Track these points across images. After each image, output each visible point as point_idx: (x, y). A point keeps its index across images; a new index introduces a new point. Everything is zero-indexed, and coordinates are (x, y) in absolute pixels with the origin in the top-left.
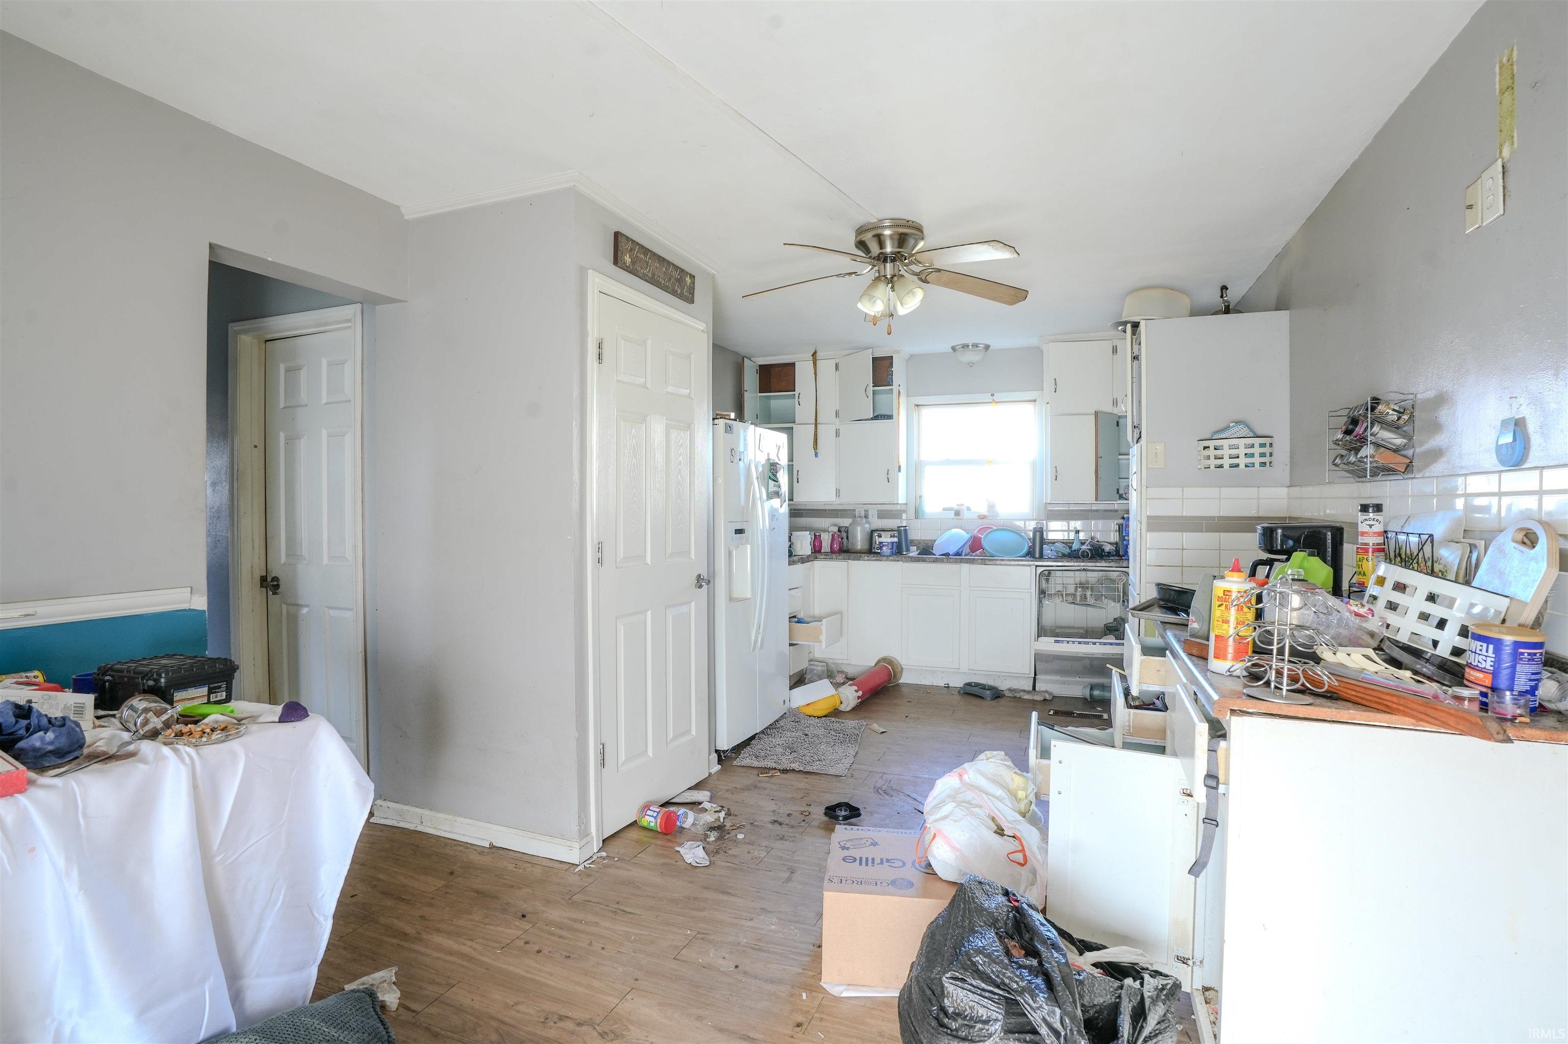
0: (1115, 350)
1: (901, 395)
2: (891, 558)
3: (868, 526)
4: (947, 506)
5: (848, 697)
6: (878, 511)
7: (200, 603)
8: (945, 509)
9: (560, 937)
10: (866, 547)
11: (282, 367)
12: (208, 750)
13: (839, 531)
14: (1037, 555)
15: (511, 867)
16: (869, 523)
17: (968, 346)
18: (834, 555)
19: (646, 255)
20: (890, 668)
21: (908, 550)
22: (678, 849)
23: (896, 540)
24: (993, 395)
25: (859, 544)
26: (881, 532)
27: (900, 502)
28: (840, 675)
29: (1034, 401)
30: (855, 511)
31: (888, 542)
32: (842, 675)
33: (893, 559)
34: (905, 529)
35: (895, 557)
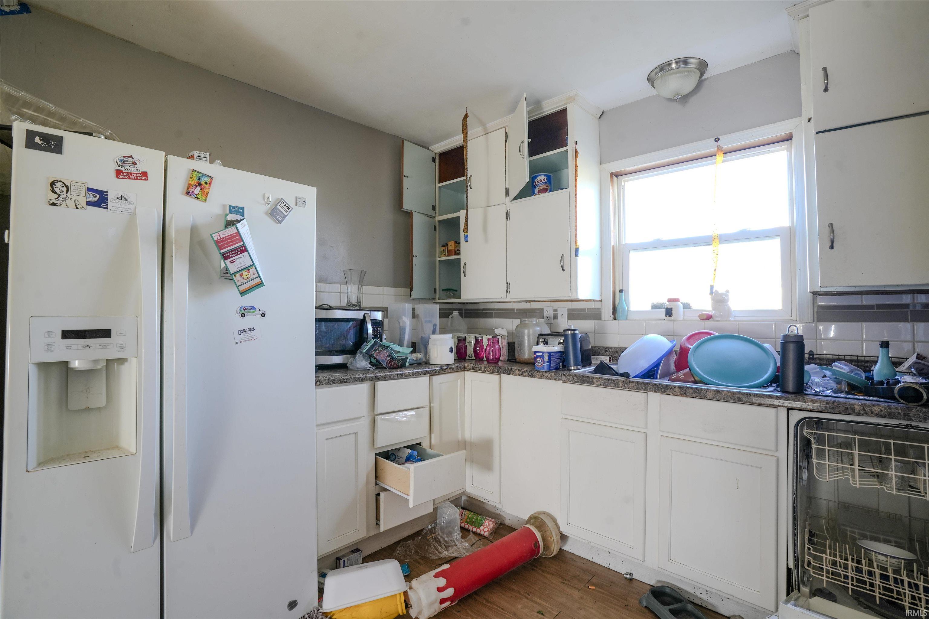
1: (579, 156)
2: (547, 375)
4: (658, 301)
5: (420, 600)
6: (568, 310)
8: (654, 307)
14: (791, 388)
17: (670, 65)
20: (538, 535)
23: (557, 348)
24: (717, 140)
25: (527, 353)
28: (487, 524)
29: (789, 138)
30: (542, 310)
31: (543, 353)
32: (489, 524)
33: (549, 376)
34: (572, 334)
35: (553, 374)
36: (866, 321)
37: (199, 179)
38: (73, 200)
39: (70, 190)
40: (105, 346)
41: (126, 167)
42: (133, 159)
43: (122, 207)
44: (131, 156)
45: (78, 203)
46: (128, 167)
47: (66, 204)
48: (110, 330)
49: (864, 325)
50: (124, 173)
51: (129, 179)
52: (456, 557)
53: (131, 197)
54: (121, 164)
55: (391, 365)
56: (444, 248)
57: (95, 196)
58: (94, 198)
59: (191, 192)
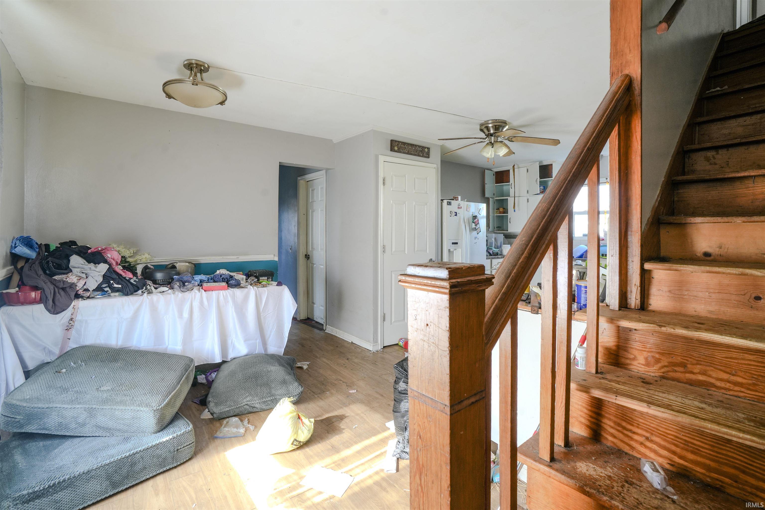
7: (276, 259)
9: (354, 365)
11: (311, 189)
12: (260, 289)
15: (353, 348)
19: (404, 145)
22: (405, 353)
42: (460, 204)
43: (459, 216)
50: (460, 207)
53: (460, 213)
55: (493, 254)
56: (498, 210)
59: (468, 210)
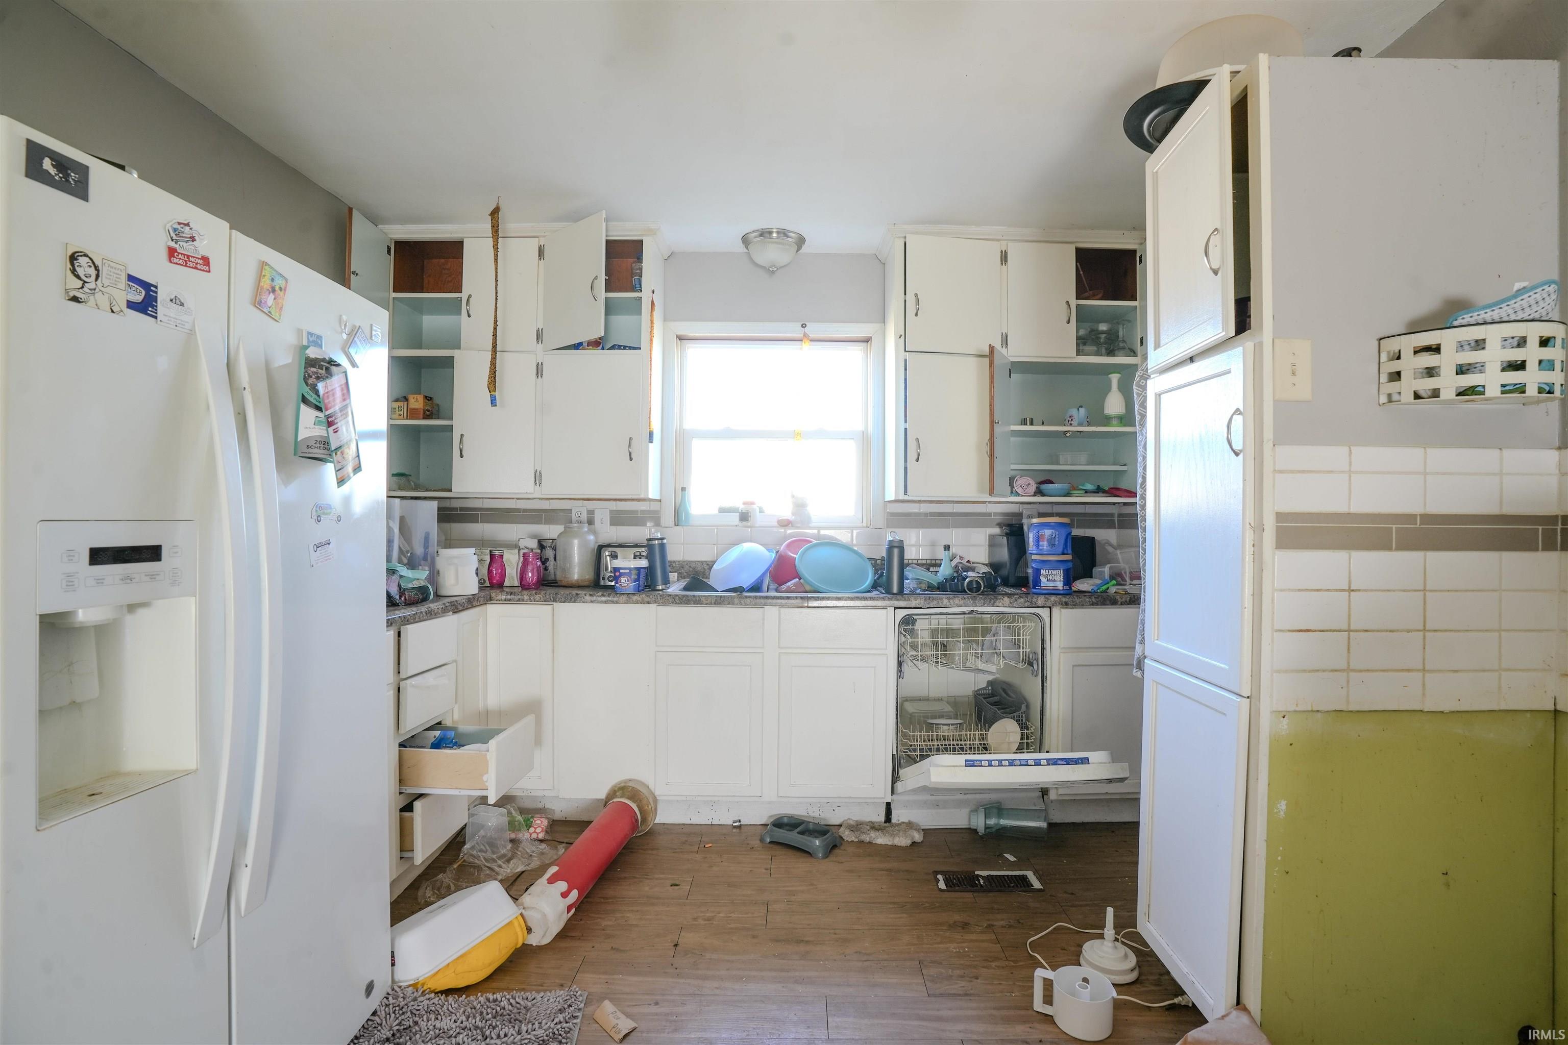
0: (1004, 258)
1: (656, 308)
2: (635, 598)
3: (592, 537)
4: (727, 504)
5: (544, 915)
6: (611, 512)
8: (722, 510)
10: (589, 576)
13: (541, 546)
14: (895, 590)
16: (595, 533)
17: (770, 233)
18: (526, 592)
20: (634, 806)
21: (666, 582)
23: (644, 563)
24: (804, 326)
25: (576, 570)
26: (617, 550)
27: (651, 496)
28: (538, 822)
29: (867, 340)
30: (570, 511)
31: (630, 569)
32: (542, 822)
33: (639, 599)
34: (659, 544)
35: (644, 596)
36: (923, 528)
37: (273, 280)
38: (106, 296)
39: (100, 275)
40: (152, 577)
41: (181, 244)
42: (191, 229)
43: (177, 317)
44: (188, 225)
45: (114, 303)
46: (185, 244)
47: (96, 300)
48: (161, 546)
49: (921, 531)
50: (179, 253)
51: (186, 266)
52: (523, 872)
53: (189, 302)
54: (174, 237)
55: (405, 599)
56: (401, 404)
57: (138, 291)
58: (138, 296)
59: (263, 301)
